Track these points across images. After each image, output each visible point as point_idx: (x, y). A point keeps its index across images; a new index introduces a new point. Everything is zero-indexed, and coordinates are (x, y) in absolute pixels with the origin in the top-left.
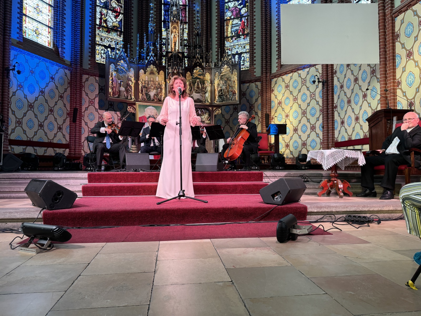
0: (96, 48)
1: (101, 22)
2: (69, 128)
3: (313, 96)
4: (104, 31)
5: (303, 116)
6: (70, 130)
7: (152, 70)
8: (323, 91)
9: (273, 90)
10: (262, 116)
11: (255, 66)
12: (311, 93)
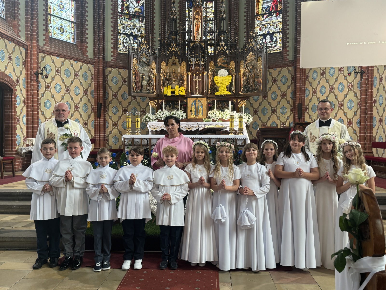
0: (119, 38)
1: (122, 10)
2: (94, 123)
3: (351, 87)
4: (126, 18)
5: (339, 108)
6: (95, 125)
7: (174, 61)
8: (361, 83)
9: (308, 77)
10: (295, 106)
11: (288, 49)
12: (349, 83)
